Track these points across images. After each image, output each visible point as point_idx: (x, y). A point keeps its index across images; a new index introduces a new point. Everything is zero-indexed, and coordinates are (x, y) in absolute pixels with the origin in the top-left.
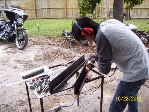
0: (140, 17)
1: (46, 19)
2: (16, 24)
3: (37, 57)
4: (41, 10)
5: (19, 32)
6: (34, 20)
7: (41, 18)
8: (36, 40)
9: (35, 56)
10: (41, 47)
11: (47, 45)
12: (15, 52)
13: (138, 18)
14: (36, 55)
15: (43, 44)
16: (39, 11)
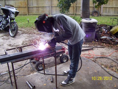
0: (108, 14)
1: (36, 15)
2: (9, 18)
3: (24, 43)
4: (32, 8)
5: (12, 24)
6: (26, 16)
7: (31, 14)
8: (25, 30)
9: (22, 42)
10: (28, 36)
11: (33, 34)
12: (9, 39)
13: (107, 15)
14: (24, 41)
15: (30, 34)
16: (30, 9)
